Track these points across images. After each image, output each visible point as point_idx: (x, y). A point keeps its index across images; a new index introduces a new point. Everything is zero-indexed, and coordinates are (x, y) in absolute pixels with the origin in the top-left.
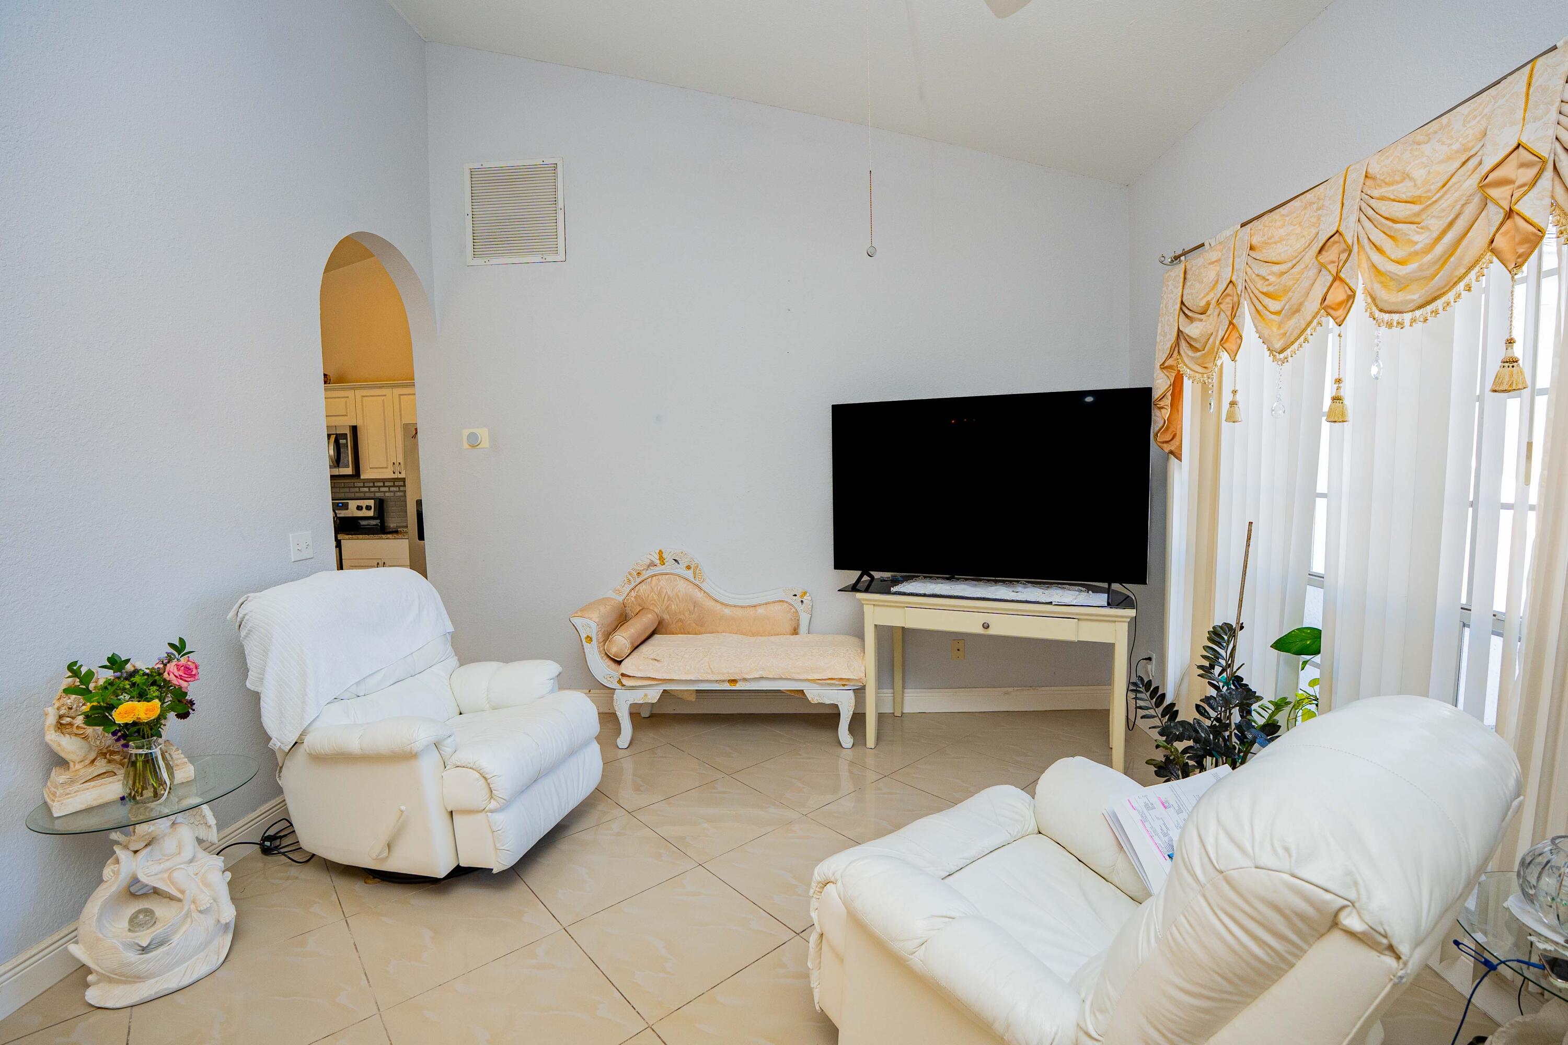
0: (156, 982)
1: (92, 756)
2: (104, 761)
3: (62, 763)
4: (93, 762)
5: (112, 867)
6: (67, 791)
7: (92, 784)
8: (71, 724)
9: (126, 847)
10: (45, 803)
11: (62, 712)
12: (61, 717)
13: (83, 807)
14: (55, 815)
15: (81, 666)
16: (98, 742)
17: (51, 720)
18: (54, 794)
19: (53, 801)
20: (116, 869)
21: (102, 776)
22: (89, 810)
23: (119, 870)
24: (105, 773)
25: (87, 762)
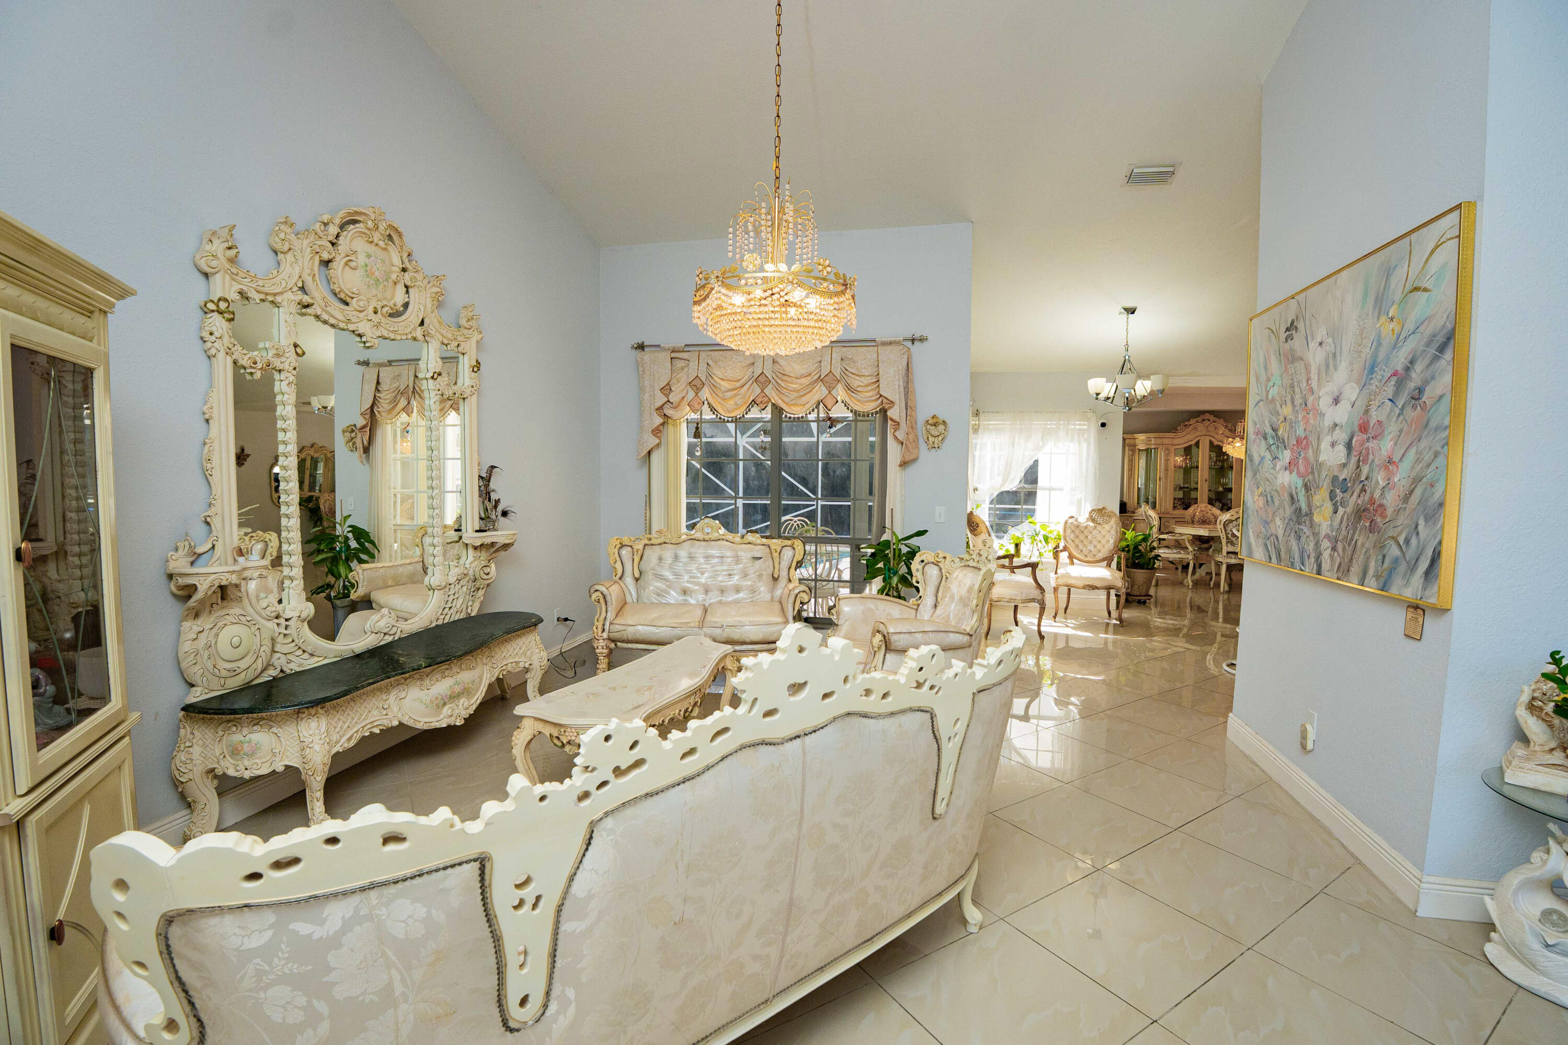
0: (1550, 984)
1: (1553, 744)
2: (1562, 755)
3: (1524, 739)
4: (1552, 750)
5: (1542, 854)
6: (1522, 765)
7: (1546, 770)
8: (1541, 709)
9: (1560, 843)
10: (1501, 768)
11: (1536, 695)
12: (1534, 698)
13: (1531, 786)
14: (1506, 780)
15: (1563, 657)
16: (1562, 735)
17: (1525, 698)
18: (1510, 763)
19: (1508, 768)
20: (1544, 858)
21: (1556, 767)
22: (1536, 791)
23: (1547, 859)
24: (1560, 765)
25: (1547, 748)
